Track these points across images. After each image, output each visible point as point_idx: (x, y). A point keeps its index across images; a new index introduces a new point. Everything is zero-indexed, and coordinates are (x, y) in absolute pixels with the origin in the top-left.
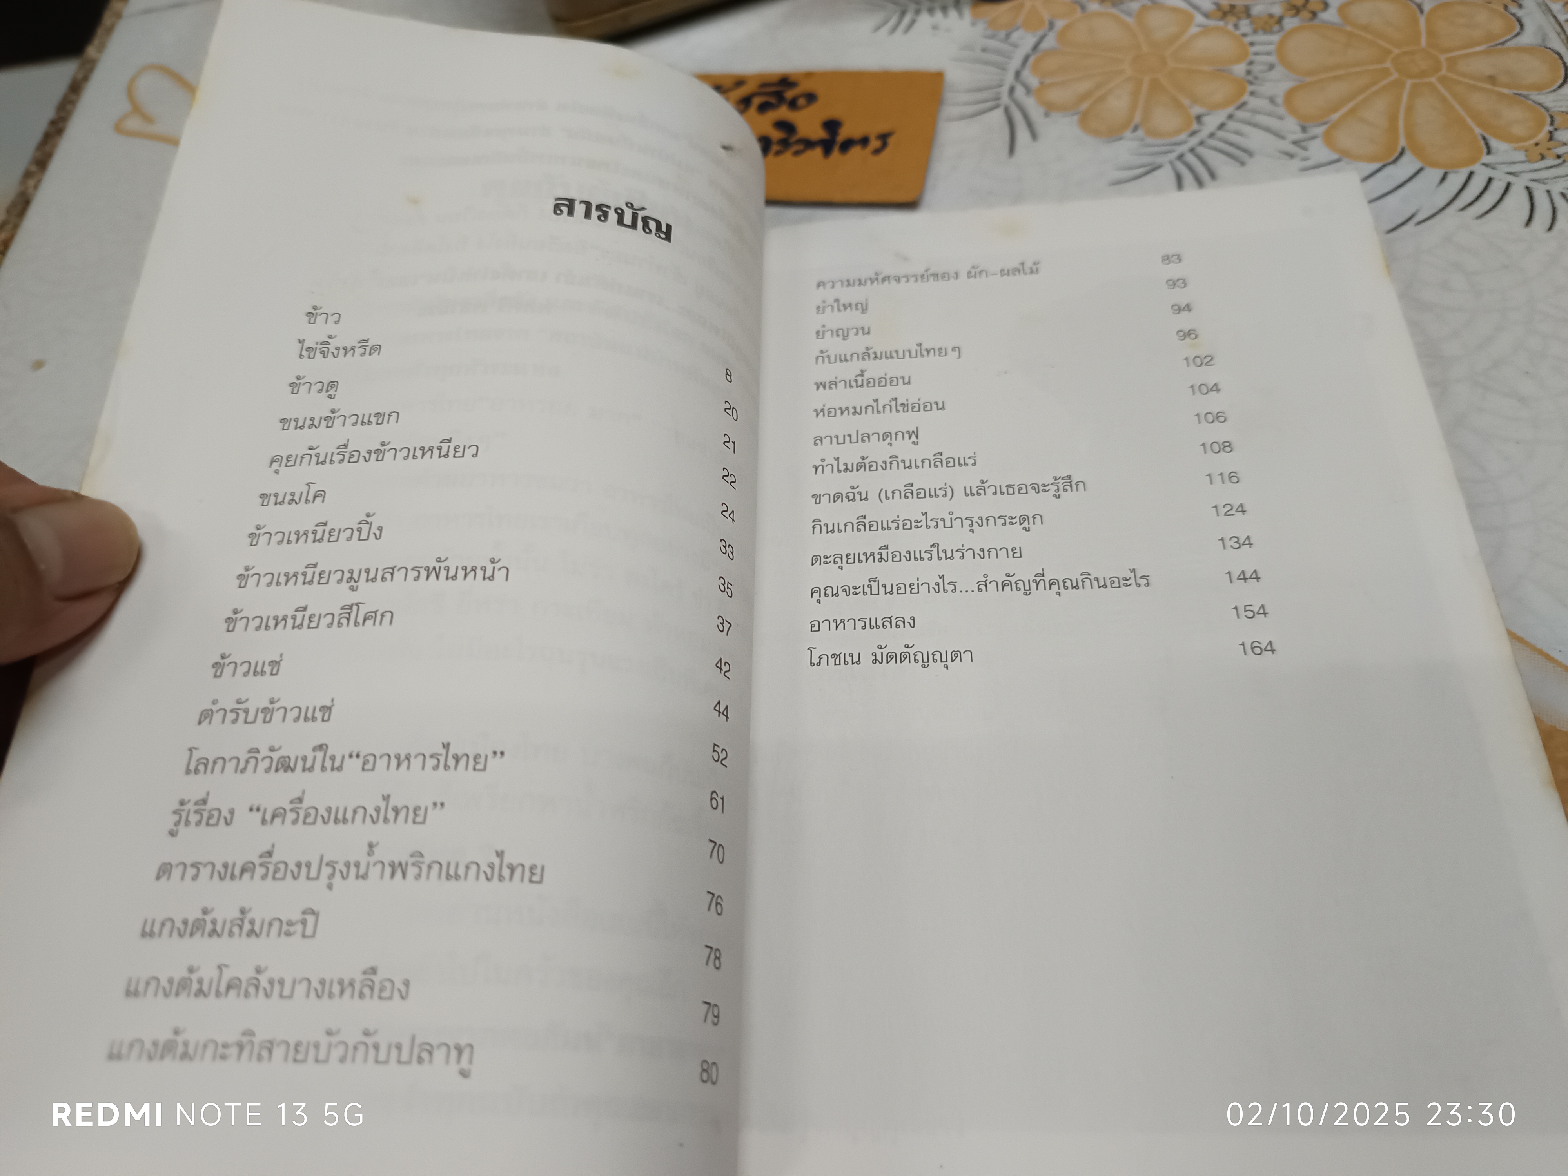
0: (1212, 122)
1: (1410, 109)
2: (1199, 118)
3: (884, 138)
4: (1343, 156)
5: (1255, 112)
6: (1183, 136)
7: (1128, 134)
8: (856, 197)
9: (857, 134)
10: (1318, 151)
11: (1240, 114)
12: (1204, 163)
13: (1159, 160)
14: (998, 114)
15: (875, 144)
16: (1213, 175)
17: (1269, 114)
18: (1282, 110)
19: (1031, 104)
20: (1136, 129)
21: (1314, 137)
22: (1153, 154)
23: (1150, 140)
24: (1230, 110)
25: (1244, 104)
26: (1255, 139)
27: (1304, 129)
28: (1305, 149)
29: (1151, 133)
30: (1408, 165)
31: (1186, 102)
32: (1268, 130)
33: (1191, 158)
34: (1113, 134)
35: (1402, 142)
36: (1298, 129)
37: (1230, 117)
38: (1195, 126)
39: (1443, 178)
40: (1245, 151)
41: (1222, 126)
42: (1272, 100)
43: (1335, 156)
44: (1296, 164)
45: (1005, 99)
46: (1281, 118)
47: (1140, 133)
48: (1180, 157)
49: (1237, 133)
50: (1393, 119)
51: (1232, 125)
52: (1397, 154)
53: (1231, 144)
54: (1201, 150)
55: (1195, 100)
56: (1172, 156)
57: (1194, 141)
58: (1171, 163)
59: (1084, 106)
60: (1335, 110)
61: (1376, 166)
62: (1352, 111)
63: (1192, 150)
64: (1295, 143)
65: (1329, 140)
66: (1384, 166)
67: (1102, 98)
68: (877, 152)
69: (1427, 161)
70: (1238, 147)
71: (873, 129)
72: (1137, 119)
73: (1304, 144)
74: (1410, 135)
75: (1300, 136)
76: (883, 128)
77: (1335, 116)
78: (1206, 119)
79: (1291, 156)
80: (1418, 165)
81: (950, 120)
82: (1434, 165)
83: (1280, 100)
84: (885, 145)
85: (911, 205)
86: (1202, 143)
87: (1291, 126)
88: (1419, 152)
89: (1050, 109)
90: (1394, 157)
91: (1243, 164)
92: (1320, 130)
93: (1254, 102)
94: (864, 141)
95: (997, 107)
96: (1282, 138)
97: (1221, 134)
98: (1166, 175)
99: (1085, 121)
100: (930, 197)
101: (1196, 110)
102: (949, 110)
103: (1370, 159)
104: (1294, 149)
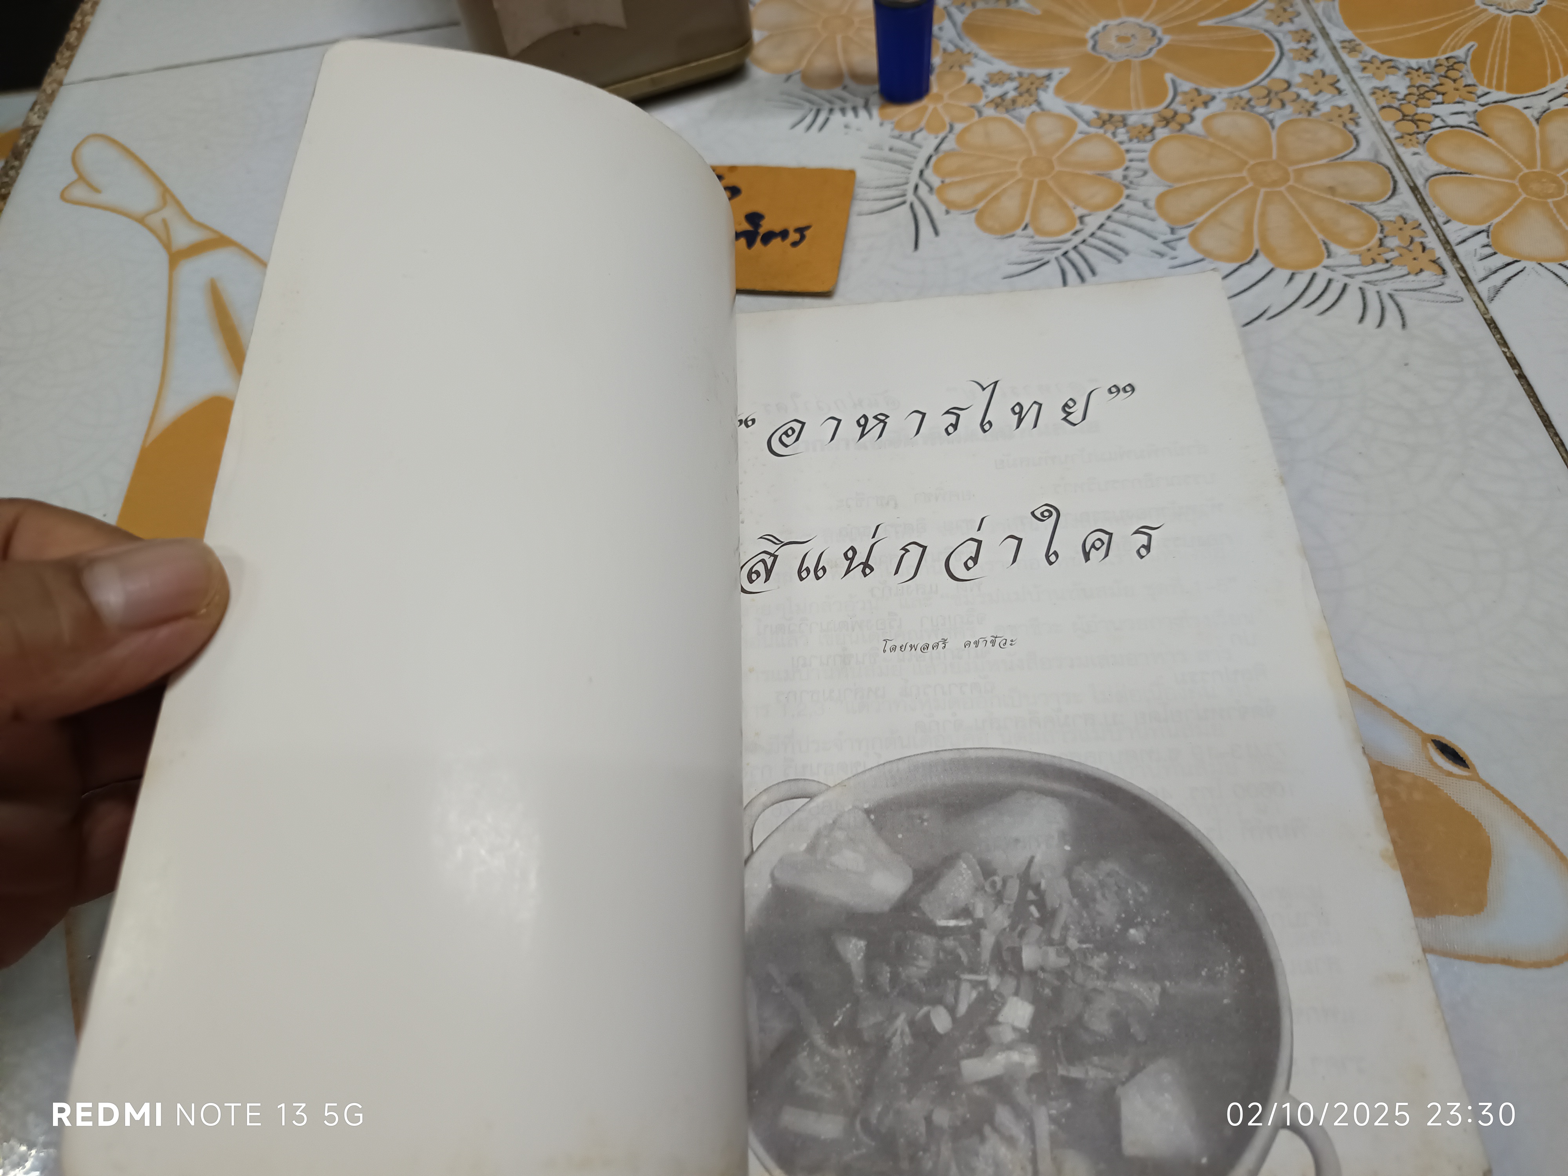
0: (1093, 223)
1: (1263, 215)
2: (1081, 218)
3: (801, 231)
4: (1207, 255)
5: (1130, 214)
6: (1067, 235)
7: (1019, 231)
8: (778, 287)
9: (777, 228)
10: (1185, 251)
11: (1117, 216)
12: (1086, 260)
13: (1047, 256)
14: (905, 209)
15: (794, 237)
16: (1093, 272)
17: (1143, 217)
18: (1153, 213)
19: (933, 201)
20: (1026, 227)
21: (1181, 239)
22: (1042, 251)
23: (1038, 238)
24: (1109, 211)
25: (1121, 206)
26: (1130, 239)
27: (1173, 231)
28: (1173, 249)
29: (1039, 231)
30: (1261, 265)
31: (1071, 204)
32: (1141, 230)
33: (1073, 255)
34: (1005, 232)
35: (1257, 245)
36: (1168, 230)
37: (1109, 218)
38: (1078, 226)
39: (1291, 279)
40: (1121, 249)
41: (1101, 226)
42: (1145, 204)
43: (1199, 256)
44: (1166, 262)
45: (910, 197)
46: (1153, 220)
47: (1030, 231)
48: (1065, 253)
49: (1114, 233)
50: (1249, 224)
51: (1110, 225)
52: (1251, 256)
53: (1110, 243)
54: (1082, 248)
55: (1078, 202)
56: (1059, 253)
57: (1077, 240)
58: (1057, 259)
59: (980, 205)
60: (1200, 214)
61: (1235, 265)
62: (1215, 215)
63: (1075, 248)
64: (1165, 243)
65: (1194, 240)
66: (1241, 266)
67: (996, 198)
68: (795, 244)
69: (1278, 263)
70: (1116, 246)
71: (791, 224)
72: (1027, 219)
73: (1172, 244)
74: (1263, 239)
75: (1169, 237)
76: (801, 224)
77: (1200, 219)
78: (1087, 219)
79: (1162, 255)
80: (1270, 266)
81: (860, 214)
82: (1284, 266)
83: (1152, 203)
84: (803, 237)
85: (827, 295)
86: (1084, 241)
87: (1161, 227)
88: (1271, 254)
89: (950, 207)
90: (1249, 259)
91: (1119, 261)
92: (1186, 232)
93: (1129, 205)
94: (784, 234)
95: (904, 203)
96: (1155, 238)
97: (1100, 233)
98: (1052, 270)
99: (980, 221)
100: (844, 288)
101: (1079, 211)
102: (859, 206)
103: (1230, 260)
104: (1163, 249)
